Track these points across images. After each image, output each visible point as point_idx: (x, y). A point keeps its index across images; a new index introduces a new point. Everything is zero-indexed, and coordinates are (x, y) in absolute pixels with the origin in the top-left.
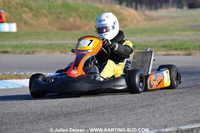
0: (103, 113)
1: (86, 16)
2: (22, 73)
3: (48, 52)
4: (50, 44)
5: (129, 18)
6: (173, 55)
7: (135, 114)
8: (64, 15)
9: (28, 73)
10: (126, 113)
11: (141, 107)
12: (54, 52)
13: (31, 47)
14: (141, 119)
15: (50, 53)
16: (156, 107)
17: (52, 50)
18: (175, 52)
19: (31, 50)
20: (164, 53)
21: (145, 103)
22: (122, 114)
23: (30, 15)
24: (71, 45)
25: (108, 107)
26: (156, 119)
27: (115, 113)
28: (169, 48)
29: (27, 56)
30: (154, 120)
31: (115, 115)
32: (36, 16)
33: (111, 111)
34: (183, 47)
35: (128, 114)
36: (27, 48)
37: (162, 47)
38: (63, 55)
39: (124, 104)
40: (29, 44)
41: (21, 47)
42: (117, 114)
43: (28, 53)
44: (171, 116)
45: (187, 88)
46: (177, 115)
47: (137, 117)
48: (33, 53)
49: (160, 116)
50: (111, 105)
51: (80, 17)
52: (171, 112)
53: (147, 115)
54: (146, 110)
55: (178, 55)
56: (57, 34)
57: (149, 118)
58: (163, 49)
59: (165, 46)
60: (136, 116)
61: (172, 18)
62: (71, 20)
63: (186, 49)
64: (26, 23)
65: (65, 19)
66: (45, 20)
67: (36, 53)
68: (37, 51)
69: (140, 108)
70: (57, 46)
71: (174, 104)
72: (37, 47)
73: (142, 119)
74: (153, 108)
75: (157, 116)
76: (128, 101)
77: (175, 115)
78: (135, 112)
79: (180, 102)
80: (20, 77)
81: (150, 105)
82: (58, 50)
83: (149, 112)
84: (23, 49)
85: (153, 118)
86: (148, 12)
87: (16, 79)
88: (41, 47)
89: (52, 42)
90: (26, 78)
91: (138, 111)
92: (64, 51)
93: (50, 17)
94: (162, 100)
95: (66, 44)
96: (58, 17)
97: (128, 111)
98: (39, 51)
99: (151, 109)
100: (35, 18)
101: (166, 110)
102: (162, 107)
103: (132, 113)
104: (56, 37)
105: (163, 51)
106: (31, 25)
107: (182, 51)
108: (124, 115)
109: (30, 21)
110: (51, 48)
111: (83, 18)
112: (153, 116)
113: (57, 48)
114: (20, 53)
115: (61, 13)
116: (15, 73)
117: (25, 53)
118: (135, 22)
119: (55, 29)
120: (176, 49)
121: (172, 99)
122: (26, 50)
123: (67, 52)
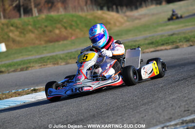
0: (108, 116)
1: (71, 26)
2: (20, 90)
3: (41, 66)
4: (42, 58)
5: (112, 22)
6: (161, 50)
7: (138, 112)
8: (49, 28)
9: (26, 89)
10: (129, 113)
11: (143, 105)
12: (47, 65)
13: (24, 64)
14: (145, 116)
15: (43, 66)
16: (157, 103)
17: (45, 64)
18: (163, 47)
19: (25, 66)
20: (152, 49)
21: (146, 101)
22: (126, 115)
23: (17, 33)
24: (61, 56)
25: (111, 110)
26: (160, 114)
27: (119, 115)
28: (157, 44)
29: (21, 72)
30: (158, 115)
31: (120, 116)
32: (23, 33)
33: (115, 113)
34: (169, 41)
35: (132, 113)
36: (20, 65)
37: (149, 44)
38: (56, 66)
39: (126, 104)
40: (22, 61)
41: (14, 65)
42: (121, 116)
43: (22, 70)
44: (173, 109)
45: (182, 80)
46: (179, 107)
47: (142, 115)
48: (27, 68)
49: (163, 110)
50: (114, 108)
51: (66, 28)
52: (172, 106)
53: (150, 111)
54: (148, 107)
55: (166, 49)
56: (45, 47)
57: (153, 114)
58: (151, 46)
59: (152, 43)
60: (140, 114)
61: (153, 15)
62: (57, 31)
63: (173, 42)
64: (14, 41)
65: (50, 31)
66: (32, 36)
67: (30, 69)
68: (30, 67)
69: (142, 107)
70: (48, 59)
71: (174, 97)
72: (29, 63)
73: (147, 117)
74: (154, 104)
75: (160, 111)
76: (129, 102)
77: (177, 108)
78: (138, 111)
79: (179, 95)
80: (19, 94)
81: (152, 102)
82: (50, 62)
83: (152, 109)
84: (16, 66)
85: (157, 113)
86: (129, 13)
87: (16, 96)
88: (33, 62)
89: (42, 56)
90: (25, 94)
91: (141, 109)
92: (56, 62)
93: (36, 32)
94: (161, 95)
95: (57, 55)
96: (44, 31)
97: (131, 110)
98: (33, 67)
99: (153, 106)
100: (22, 35)
101: (167, 104)
102: (163, 102)
103: (135, 112)
104: (46, 50)
105: (151, 48)
106: (19, 43)
107: (169, 45)
108: (128, 115)
109: (18, 39)
110: (43, 61)
111: (68, 29)
112: (157, 112)
113: (49, 61)
114: (14, 71)
115: (46, 26)
116: (13, 91)
117: (19, 70)
118: (118, 24)
119: (43, 42)
120: (163, 45)
121: (170, 92)
122: (20, 67)
123: (60, 63)
